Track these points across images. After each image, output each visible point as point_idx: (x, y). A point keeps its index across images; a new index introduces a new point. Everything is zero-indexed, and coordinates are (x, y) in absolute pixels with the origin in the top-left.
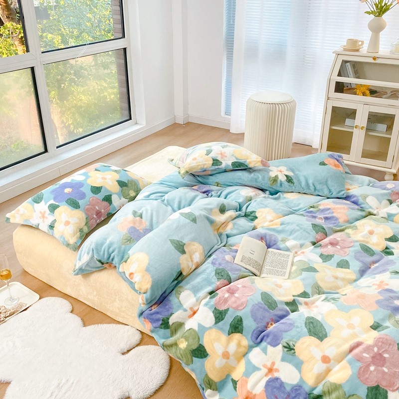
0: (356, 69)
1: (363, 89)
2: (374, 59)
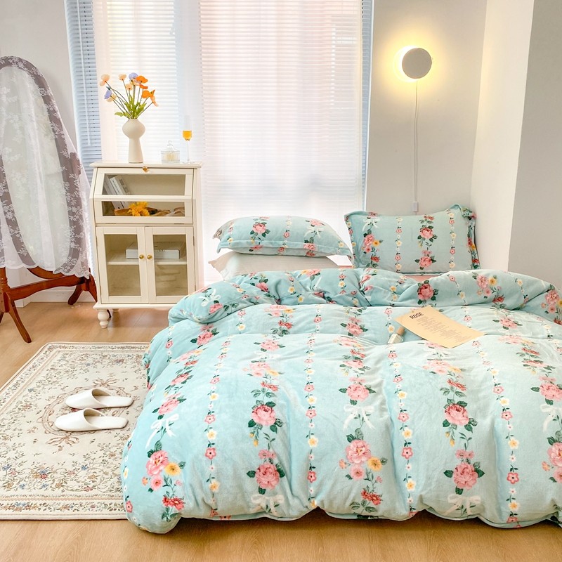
1: (139, 208)
2: (145, 169)
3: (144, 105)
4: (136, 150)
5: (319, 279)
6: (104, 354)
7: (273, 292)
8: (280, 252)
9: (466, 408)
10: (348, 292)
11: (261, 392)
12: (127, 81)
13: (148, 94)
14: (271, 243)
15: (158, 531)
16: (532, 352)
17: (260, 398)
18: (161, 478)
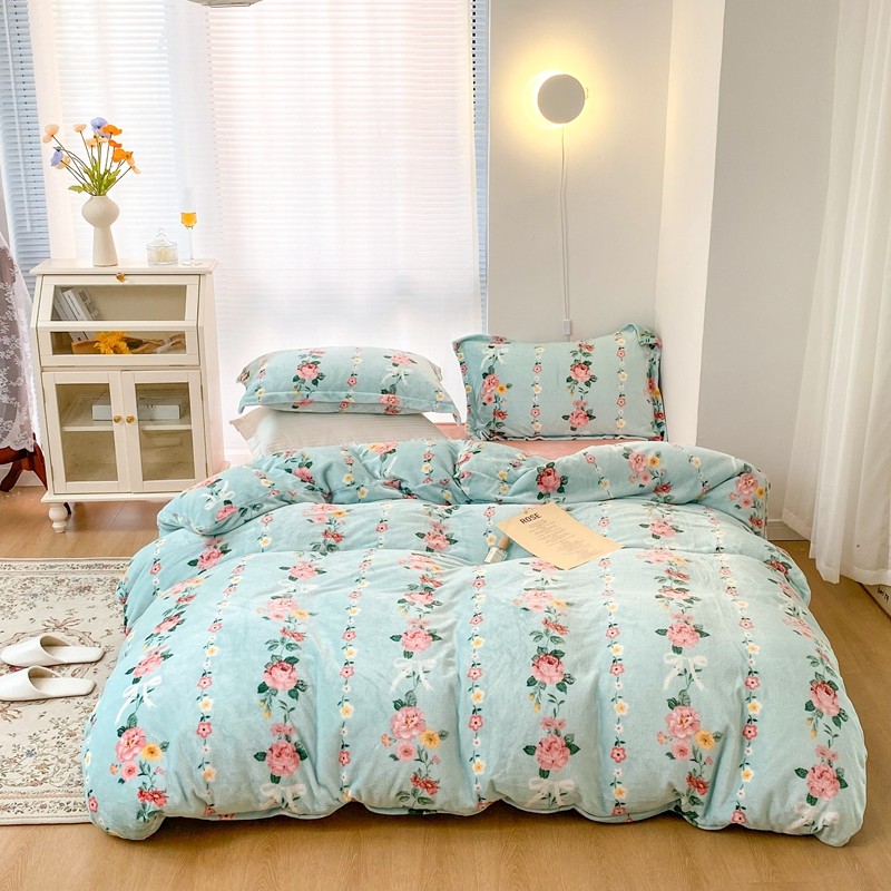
0: (88, 301)
1: (113, 341)
2: (120, 277)
3: (117, 172)
4: (106, 246)
5: (393, 459)
6: (60, 577)
7: (319, 482)
8: (342, 408)
9: (562, 659)
10: (436, 480)
11: (280, 644)
12: (89, 134)
13: (122, 156)
14: (328, 396)
15: (133, 837)
16: (679, 575)
17: (276, 652)
18: (135, 764)
